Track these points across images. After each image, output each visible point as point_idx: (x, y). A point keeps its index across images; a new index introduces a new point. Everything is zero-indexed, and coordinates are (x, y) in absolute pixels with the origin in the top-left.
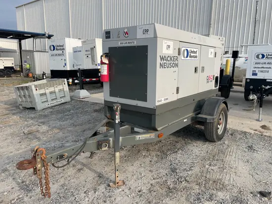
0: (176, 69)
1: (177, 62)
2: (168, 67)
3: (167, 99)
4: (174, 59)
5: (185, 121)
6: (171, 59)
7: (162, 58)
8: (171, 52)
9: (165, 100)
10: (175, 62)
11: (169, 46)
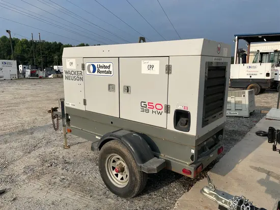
0: (80, 82)
1: (81, 76)
2: (72, 80)
3: (74, 105)
4: (78, 73)
5: (97, 137)
6: (75, 73)
7: (67, 72)
8: (74, 67)
9: (72, 105)
10: (79, 76)
11: (72, 63)
